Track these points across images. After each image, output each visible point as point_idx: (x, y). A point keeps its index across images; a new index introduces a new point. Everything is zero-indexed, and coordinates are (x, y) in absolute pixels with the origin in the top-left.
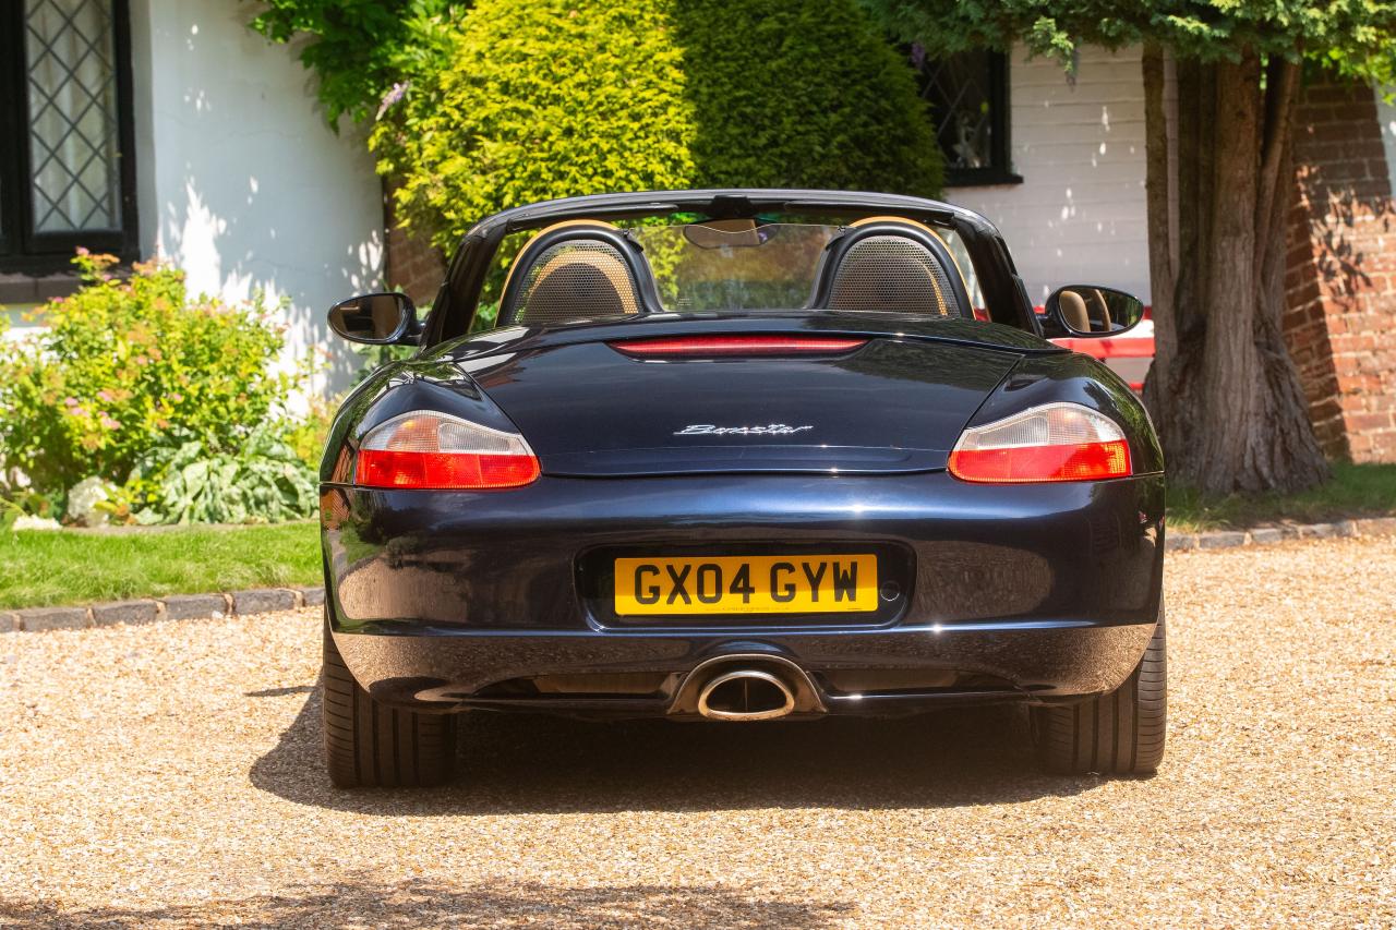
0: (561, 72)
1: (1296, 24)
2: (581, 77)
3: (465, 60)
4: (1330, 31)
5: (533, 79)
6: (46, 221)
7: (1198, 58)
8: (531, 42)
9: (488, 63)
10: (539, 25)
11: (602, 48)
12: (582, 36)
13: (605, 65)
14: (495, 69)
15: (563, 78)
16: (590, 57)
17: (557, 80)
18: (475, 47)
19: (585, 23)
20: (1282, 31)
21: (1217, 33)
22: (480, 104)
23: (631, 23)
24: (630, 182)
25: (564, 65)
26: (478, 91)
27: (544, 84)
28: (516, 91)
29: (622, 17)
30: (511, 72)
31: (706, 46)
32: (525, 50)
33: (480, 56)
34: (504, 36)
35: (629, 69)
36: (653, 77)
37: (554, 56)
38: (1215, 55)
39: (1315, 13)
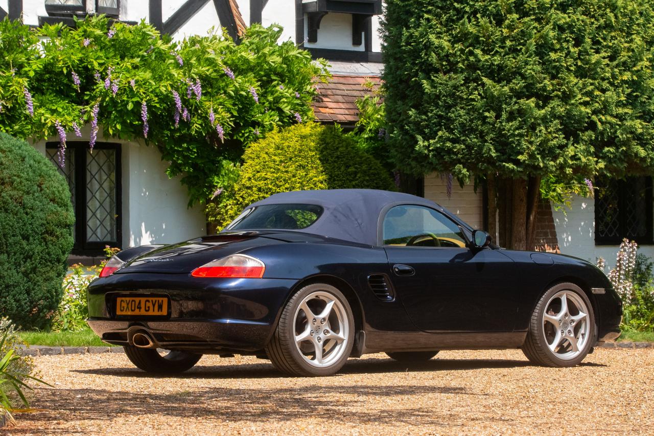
0: (281, 184)
1: (546, 167)
2: (287, 185)
3: (244, 181)
4: (557, 169)
5: (270, 186)
6: (91, 237)
7: (512, 177)
8: (269, 174)
9: (253, 181)
10: (271, 168)
11: (294, 176)
12: (287, 172)
13: (295, 182)
14: (257, 183)
15: (281, 186)
16: (290, 179)
17: (279, 187)
18: (248, 175)
19: (288, 167)
20: (541, 169)
21: (519, 169)
22: (250, 195)
23: (304, 168)
24: (305, 223)
25: (281, 181)
26: (249, 191)
27: (274, 188)
28: (264, 190)
29: (300, 166)
30: (261, 184)
31: (331, 176)
32: (266, 176)
33: (250, 179)
34: (258, 172)
35: (304, 183)
36: (313, 186)
37: (277, 178)
38: (518, 176)
39: (552, 163)
